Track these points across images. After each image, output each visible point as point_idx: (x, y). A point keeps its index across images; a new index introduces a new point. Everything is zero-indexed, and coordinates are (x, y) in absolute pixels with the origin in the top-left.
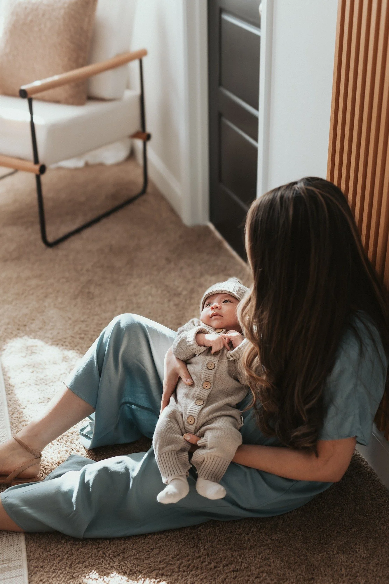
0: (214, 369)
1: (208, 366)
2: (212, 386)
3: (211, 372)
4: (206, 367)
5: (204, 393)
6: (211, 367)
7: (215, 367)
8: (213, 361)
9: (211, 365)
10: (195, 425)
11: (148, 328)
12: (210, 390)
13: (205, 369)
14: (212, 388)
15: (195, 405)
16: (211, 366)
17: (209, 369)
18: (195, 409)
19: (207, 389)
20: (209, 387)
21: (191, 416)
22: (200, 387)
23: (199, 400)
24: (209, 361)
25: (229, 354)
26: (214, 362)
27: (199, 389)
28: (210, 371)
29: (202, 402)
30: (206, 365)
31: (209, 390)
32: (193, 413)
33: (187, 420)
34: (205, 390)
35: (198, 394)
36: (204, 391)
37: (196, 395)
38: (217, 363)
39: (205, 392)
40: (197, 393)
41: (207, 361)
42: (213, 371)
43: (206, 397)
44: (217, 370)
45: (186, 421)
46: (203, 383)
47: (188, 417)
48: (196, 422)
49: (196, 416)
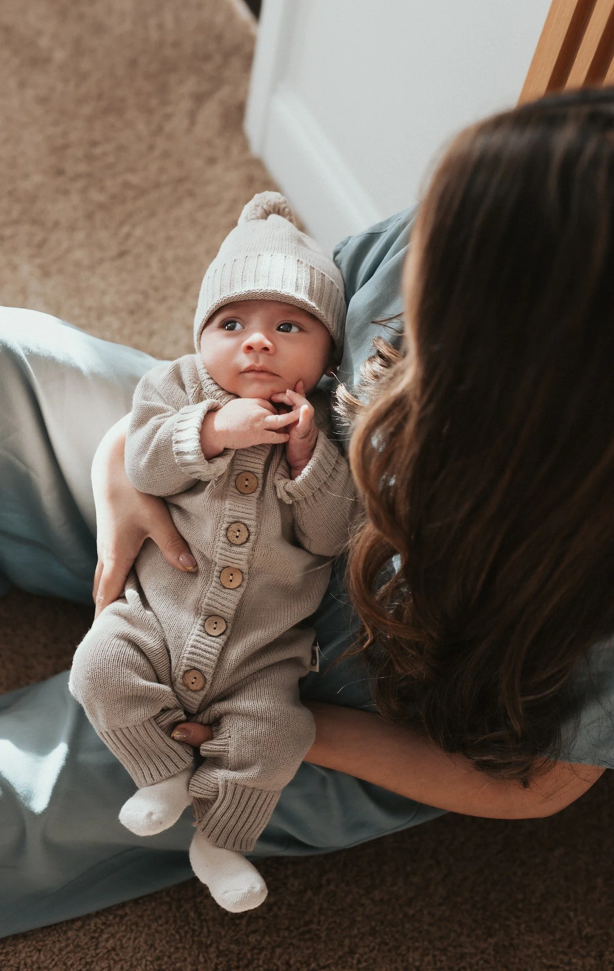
0: (248, 544)
1: (230, 534)
2: (246, 577)
3: (240, 553)
4: (223, 539)
5: (224, 602)
6: (237, 537)
7: (249, 535)
8: (242, 518)
9: (239, 531)
10: (203, 693)
11: (33, 356)
12: (241, 590)
13: (221, 544)
14: (245, 584)
15: (204, 635)
16: (238, 534)
17: (232, 544)
18: (205, 651)
19: (232, 589)
20: (237, 582)
21: (195, 669)
22: (214, 584)
23: (214, 619)
24: (232, 520)
25: (282, 490)
26: (247, 522)
27: (211, 589)
28: (235, 548)
29: (222, 627)
30: (223, 532)
31: (239, 589)
32: (200, 662)
33: (183, 677)
34: (227, 591)
35: (208, 605)
36: (225, 593)
37: (203, 605)
38: (253, 523)
39: (229, 597)
40: (206, 600)
41: (227, 519)
42: (245, 550)
43: (232, 612)
44: (256, 542)
45: (179, 680)
46: (221, 572)
47: (186, 672)
48: (208, 686)
49: (209, 672)
